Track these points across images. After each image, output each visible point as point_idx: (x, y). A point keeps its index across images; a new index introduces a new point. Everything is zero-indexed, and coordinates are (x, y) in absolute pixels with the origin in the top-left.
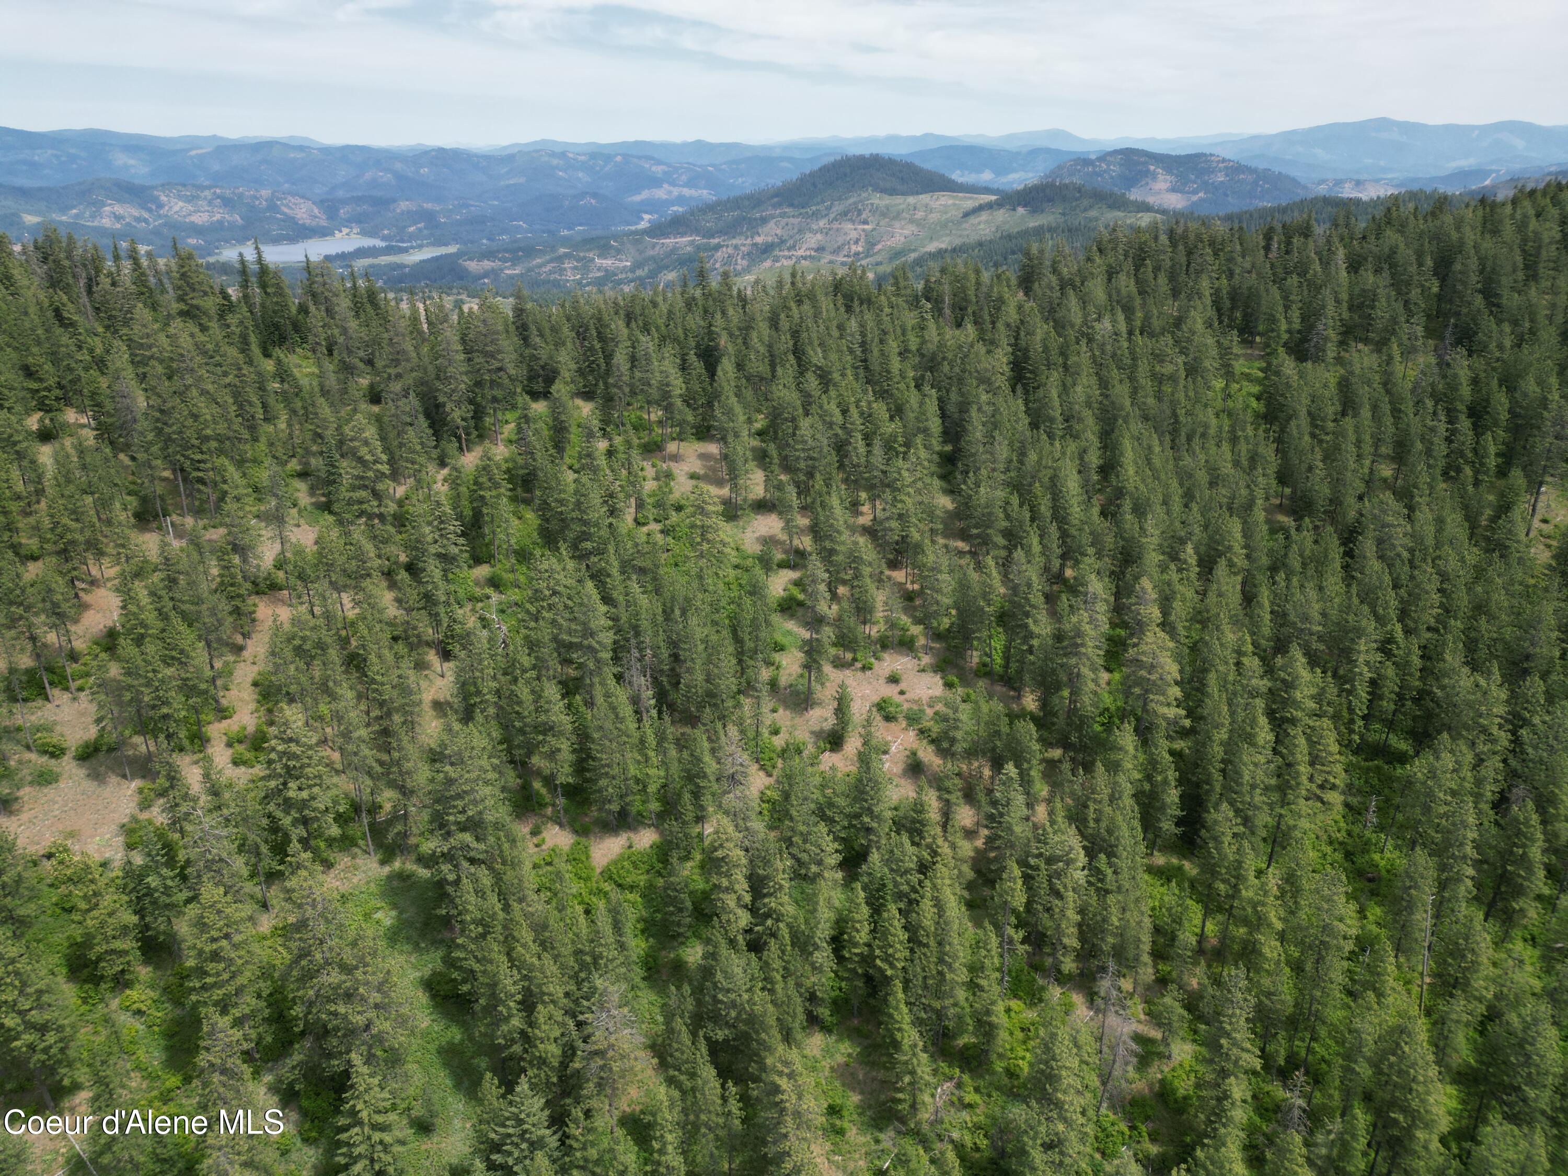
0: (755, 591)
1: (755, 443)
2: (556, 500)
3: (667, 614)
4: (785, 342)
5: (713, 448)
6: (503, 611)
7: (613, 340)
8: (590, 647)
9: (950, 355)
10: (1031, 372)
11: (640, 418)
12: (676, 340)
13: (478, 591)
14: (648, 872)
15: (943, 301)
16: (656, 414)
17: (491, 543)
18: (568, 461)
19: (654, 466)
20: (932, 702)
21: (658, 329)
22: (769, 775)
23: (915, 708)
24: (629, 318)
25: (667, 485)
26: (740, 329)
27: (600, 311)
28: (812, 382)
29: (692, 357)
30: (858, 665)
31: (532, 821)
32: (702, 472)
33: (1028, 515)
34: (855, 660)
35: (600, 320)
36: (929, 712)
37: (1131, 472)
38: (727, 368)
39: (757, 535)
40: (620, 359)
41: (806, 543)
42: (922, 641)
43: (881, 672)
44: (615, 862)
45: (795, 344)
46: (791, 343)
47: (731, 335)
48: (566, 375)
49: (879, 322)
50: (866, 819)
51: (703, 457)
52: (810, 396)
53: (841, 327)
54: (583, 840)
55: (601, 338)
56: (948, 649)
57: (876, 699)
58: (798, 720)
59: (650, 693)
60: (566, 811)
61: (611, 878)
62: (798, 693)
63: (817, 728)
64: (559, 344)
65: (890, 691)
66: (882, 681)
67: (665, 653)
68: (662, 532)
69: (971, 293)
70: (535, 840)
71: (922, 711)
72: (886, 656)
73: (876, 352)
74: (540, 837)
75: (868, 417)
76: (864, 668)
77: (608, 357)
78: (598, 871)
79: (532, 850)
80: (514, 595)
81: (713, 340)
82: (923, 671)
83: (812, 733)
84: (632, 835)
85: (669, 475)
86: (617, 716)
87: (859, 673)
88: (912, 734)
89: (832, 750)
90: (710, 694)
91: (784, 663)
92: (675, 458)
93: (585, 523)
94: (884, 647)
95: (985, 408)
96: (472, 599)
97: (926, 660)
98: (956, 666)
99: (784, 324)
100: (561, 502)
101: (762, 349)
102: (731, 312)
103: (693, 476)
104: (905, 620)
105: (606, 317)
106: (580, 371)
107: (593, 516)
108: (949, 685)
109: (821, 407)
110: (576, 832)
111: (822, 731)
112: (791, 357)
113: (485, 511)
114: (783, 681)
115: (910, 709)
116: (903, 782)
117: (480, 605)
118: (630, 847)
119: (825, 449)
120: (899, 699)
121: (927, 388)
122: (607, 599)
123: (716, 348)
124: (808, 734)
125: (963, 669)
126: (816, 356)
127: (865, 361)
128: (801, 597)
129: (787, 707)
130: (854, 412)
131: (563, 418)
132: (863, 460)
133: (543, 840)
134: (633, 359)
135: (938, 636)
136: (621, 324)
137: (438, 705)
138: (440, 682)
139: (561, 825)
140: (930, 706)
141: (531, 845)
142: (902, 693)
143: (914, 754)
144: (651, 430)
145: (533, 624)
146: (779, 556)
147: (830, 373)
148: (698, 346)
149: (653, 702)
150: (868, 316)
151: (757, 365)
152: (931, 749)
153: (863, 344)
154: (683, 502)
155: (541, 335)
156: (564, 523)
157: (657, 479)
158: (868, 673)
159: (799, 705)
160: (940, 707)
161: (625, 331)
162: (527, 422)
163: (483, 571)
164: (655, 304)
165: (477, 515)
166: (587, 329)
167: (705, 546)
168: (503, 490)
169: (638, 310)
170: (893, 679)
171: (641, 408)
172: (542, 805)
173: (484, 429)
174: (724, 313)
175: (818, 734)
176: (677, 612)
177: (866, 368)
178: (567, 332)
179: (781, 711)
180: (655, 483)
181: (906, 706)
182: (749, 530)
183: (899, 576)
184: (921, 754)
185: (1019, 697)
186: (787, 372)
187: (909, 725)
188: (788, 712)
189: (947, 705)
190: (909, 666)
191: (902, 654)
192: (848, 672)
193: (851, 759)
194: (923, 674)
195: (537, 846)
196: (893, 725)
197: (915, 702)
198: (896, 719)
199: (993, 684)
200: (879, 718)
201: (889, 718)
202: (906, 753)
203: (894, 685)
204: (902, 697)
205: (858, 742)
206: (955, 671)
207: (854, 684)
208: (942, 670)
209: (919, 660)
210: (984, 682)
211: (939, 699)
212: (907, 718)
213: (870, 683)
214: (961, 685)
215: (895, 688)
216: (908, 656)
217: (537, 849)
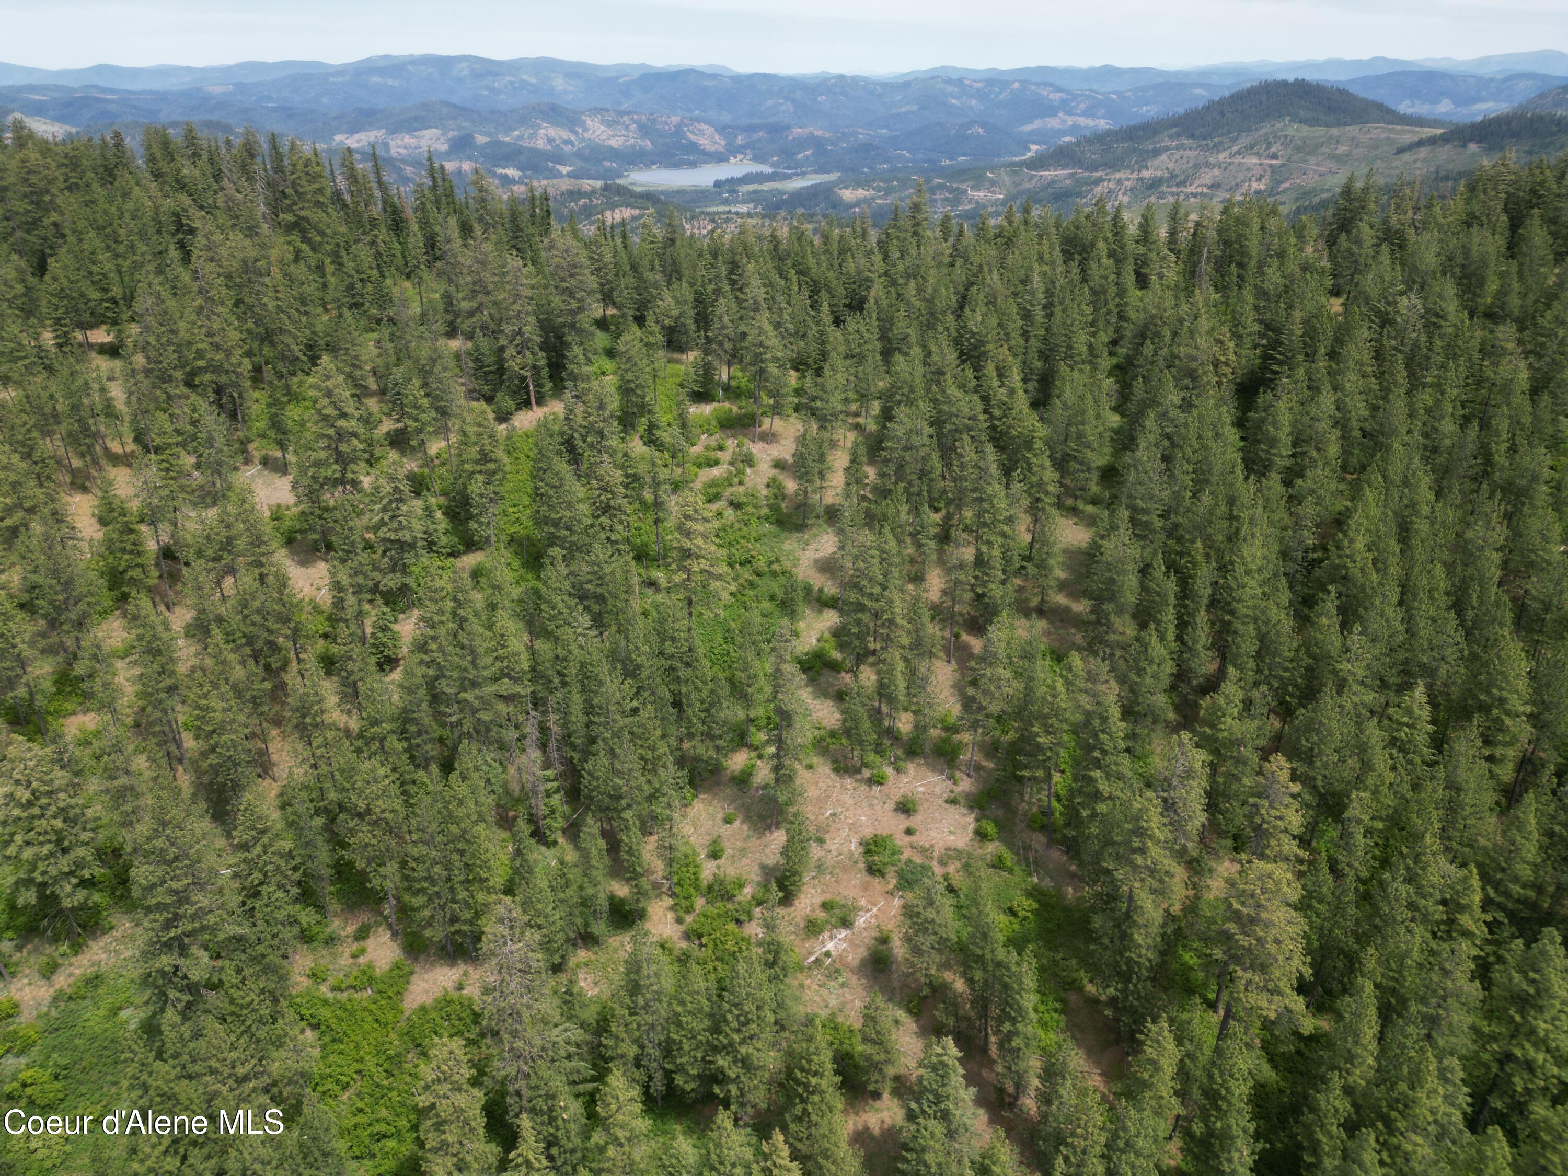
19: (739, 445)
20: (951, 854)
22: (679, 921)
23: (918, 860)
25: (740, 473)
30: (867, 773)
31: (364, 917)
32: (791, 460)
34: (863, 764)
36: (937, 871)
37: (1360, 545)
39: (819, 555)
42: (970, 754)
43: (893, 792)
44: (426, 1010)
54: (408, 962)
56: (1001, 773)
57: (868, 832)
58: (754, 842)
62: (766, 801)
63: (771, 862)
65: (893, 825)
66: (890, 805)
70: (355, 947)
71: (927, 868)
72: (911, 767)
74: (363, 944)
76: (872, 781)
78: (407, 1014)
79: (345, 961)
82: (953, 802)
83: (763, 867)
84: (469, 969)
85: (748, 461)
87: (864, 788)
88: (896, 904)
92: (768, 437)
94: (912, 753)
97: (966, 785)
98: (1004, 806)
103: (778, 464)
108: (981, 835)
110: (406, 948)
111: (776, 868)
114: (758, 777)
115: (909, 861)
116: (854, 980)
118: (459, 988)
120: (901, 840)
124: (756, 867)
125: (1012, 810)
128: (835, 655)
129: (747, 818)
133: (364, 950)
135: (995, 751)
139: (394, 933)
140: (942, 863)
141: (347, 954)
142: (909, 832)
143: (885, 939)
146: (831, 591)
154: (748, 500)
157: (733, 463)
158: (876, 789)
159: (764, 819)
160: (955, 867)
170: (905, 808)
175: (769, 871)
179: (737, 824)
180: (727, 469)
181: (906, 854)
182: (813, 546)
184: (894, 943)
187: (899, 887)
188: (745, 827)
189: (966, 867)
190: (937, 790)
191: (934, 770)
192: (849, 782)
193: (797, 925)
194: (952, 808)
195: (354, 956)
196: (876, 881)
197: (924, 851)
198: (883, 875)
199: (1049, 846)
200: (862, 866)
201: (873, 870)
202: (875, 934)
203: (902, 817)
204: (908, 839)
205: (818, 900)
206: (1000, 812)
207: (851, 802)
208: (981, 808)
209: (955, 783)
210: (1038, 840)
211: (958, 854)
212: (901, 875)
213: (871, 806)
214: (1000, 839)
215: (903, 822)
216: (942, 773)
217: (351, 961)
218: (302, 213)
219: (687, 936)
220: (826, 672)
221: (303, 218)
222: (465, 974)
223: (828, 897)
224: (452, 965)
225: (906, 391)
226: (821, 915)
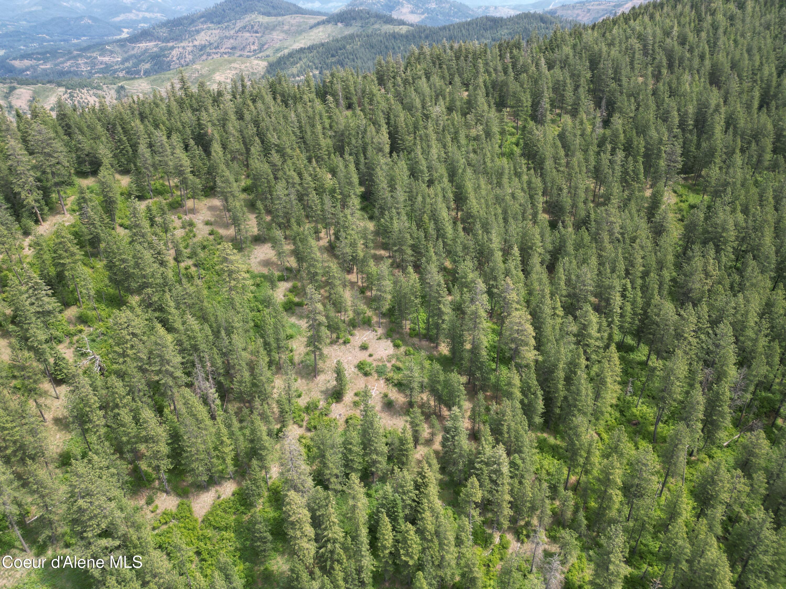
0: (267, 302)
1: (244, 196)
2: (119, 260)
3: (217, 334)
4: (251, 130)
5: (217, 202)
6: (93, 341)
7: (135, 134)
8: (167, 371)
9: (353, 132)
10: (401, 140)
11: (163, 185)
12: (177, 130)
13: (71, 328)
14: (235, 513)
15: (338, 95)
16: (174, 181)
17: (75, 290)
18: (119, 221)
19: (179, 218)
20: (390, 357)
21: (164, 124)
22: (301, 426)
23: (380, 364)
24: (143, 117)
25: (191, 231)
26: (218, 120)
27: (121, 113)
28: (275, 157)
29: (192, 142)
30: (341, 341)
31: (146, 494)
32: (213, 220)
33: (423, 235)
34: (338, 338)
35: (122, 119)
36: (389, 365)
37: (474, 203)
38: (216, 147)
39: (258, 260)
40: (143, 148)
41: (292, 262)
42: (375, 319)
43: (355, 343)
44: (211, 513)
45: (257, 131)
46: (255, 129)
47: (214, 125)
48: (106, 161)
49: (307, 112)
50: (374, 457)
51: (211, 208)
52: (275, 165)
53: (285, 117)
54: (185, 501)
55: (125, 131)
56: (391, 322)
57: (356, 362)
58: (311, 385)
59: (213, 390)
60: (169, 481)
61: (210, 525)
62: (308, 366)
63: (324, 389)
64: (96, 138)
65: (363, 356)
66: (357, 349)
67: (219, 362)
68: (195, 265)
69: (352, 89)
70: (151, 508)
71: (385, 366)
72: (356, 332)
73: (309, 133)
74: (153, 505)
75: (315, 178)
76: (345, 343)
77: (134, 147)
78: (200, 520)
79: (150, 516)
80: (100, 327)
81: (203, 129)
82: (380, 338)
83: (322, 392)
84: (218, 488)
85: (191, 224)
86: (197, 420)
87: (343, 347)
88: (382, 382)
89: (337, 402)
90: (254, 385)
91: (295, 347)
92: (193, 211)
93: (144, 277)
94: (354, 327)
95: (384, 167)
96: (69, 335)
97: (380, 331)
98: (398, 333)
99: (247, 117)
100: (123, 261)
101: (236, 134)
102: (211, 110)
103: (207, 223)
104: (363, 307)
105: (125, 117)
106: (115, 156)
107: (149, 271)
108: (397, 346)
109: (285, 174)
110: (179, 495)
111: (327, 390)
112: (257, 138)
113: (67, 273)
114: (297, 359)
115: (378, 366)
116: (383, 415)
117: (76, 338)
118: (219, 497)
119: (294, 202)
120: (369, 360)
121: (347, 156)
122: (170, 329)
123: (206, 134)
124: (319, 394)
125: (402, 334)
126: (273, 138)
127: (303, 138)
128: (296, 300)
129: (302, 377)
130: (306, 175)
131: (111, 195)
132: (319, 207)
133: (157, 507)
134: (151, 146)
135: (384, 315)
136: (138, 122)
137: (57, 421)
138: (57, 403)
139: (167, 492)
140: (389, 362)
141: (148, 512)
142: (371, 355)
143: (386, 396)
144: (172, 193)
145: (121, 360)
146: (277, 274)
147: (284, 149)
148: (193, 132)
149: (216, 396)
150: (300, 109)
151: (236, 145)
152: (395, 390)
153: (300, 127)
154: (205, 243)
155: (83, 133)
156: (128, 276)
157: (183, 227)
158: (348, 345)
159: (309, 374)
160: (394, 361)
161: (142, 127)
162: (85, 201)
163: (72, 312)
164: (157, 106)
165: (60, 276)
166: (114, 125)
167: (233, 283)
168: (77, 257)
169: (147, 111)
170: (364, 348)
171: (162, 177)
172: (150, 481)
173: (53, 203)
174: (206, 110)
175: (325, 392)
176: (223, 333)
177: (305, 142)
178: (99, 128)
179: (299, 380)
180: (183, 231)
181: (375, 364)
182: (252, 257)
183: (353, 277)
184: (390, 395)
185: (437, 347)
186: (256, 149)
187: (379, 376)
188: (304, 381)
189: (398, 359)
190: (371, 337)
191: (365, 330)
192: (335, 347)
193: (350, 406)
194: (380, 341)
195: (152, 512)
196: (369, 378)
197: (379, 360)
198: (370, 374)
199: (420, 341)
200: (360, 375)
201: (366, 374)
202: (382, 395)
203: (365, 351)
204: (371, 358)
205: (352, 394)
206: (398, 336)
207: (341, 354)
208: (391, 337)
209: (376, 332)
210: (416, 340)
211: (392, 356)
212: (377, 372)
213: (350, 352)
214: (403, 345)
215: (366, 353)
216: (369, 330)
217: (153, 514)
219: (309, 430)
220: (296, 308)
222: (217, 491)
223: (356, 391)
224: (207, 491)
226: (357, 399)
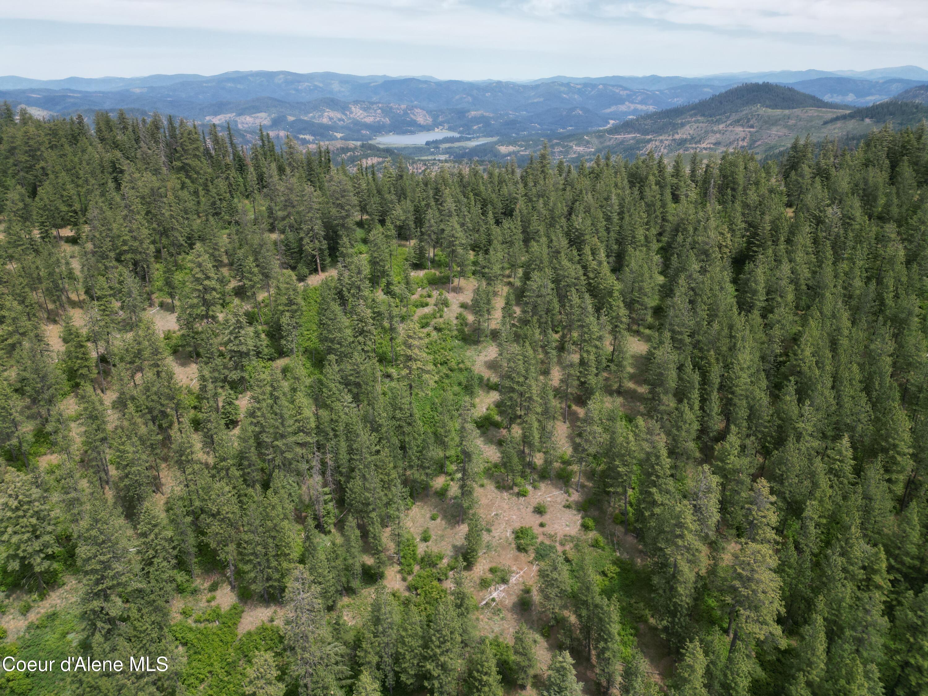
19: (440, 294)
20: (567, 538)
22: (404, 580)
23: (547, 542)
25: (441, 310)
30: (516, 489)
31: (214, 578)
32: (470, 303)
34: (514, 484)
36: (559, 549)
42: (578, 478)
43: (532, 501)
44: (252, 633)
54: (241, 605)
57: (517, 526)
58: (449, 531)
63: (459, 543)
65: (532, 521)
66: (531, 509)
70: (209, 595)
71: (553, 547)
72: (543, 486)
74: (213, 594)
76: (519, 494)
78: (238, 637)
79: (203, 604)
82: (568, 507)
83: (454, 547)
85: (446, 303)
87: (515, 498)
88: (534, 569)
89: (464, 568)
92: (457, 290)
94: (543, 478)
97: (575, 496)
98: (599, 509)
103: (463, 306)
108: (585, 527)
110: (240, 596)
111: (462, 547)
114: (451, 492)
115: (542, 543)
116: (509, 615)
118: (271, 621)
120: (537, 530)
124: (450, 547)
125: (603, 512)
128: (497, 418)
129: (445, 517)
133: (214, 598)
139: (232, 587)
140: (562, 544)
141: (204, 600)
142: (542, 525)
143: (527, 591)
154: (445, 326)
157: (436, 305)
158: (522, 499)
159: (455, 517)
160: (569, 547)
163: (282, 363)
170: (539, 511)
175: (458, 549)
179: (439, 520)
180: (433, 308)
181: (540, 539)
182: (482, 354)
184: (533, 593)
187: (536, 559)
188: (443, 522)
189: (576, 547)
190: (559, 500)
191: (556, 487)
192: (505, 495)
193: (475, 582)
194: (567, 511)
195: (208, 601)
196: (522, 555)
197: (551, 537)
198: (526, 551)
199: (626, 533)
200: (513, 546)
201: (520, 549)
202: (522, 587)
203: (538, 516)
204: (541, 529)
205: (487, 567)
206: (596, 513)
207: (506, 507)
208: (585, 510)
209: (569, 496)
210: (619, 530)
211: (572, 538)
212: (537, 552)
213: (519, 509)
214: (596, 529)
215: (538, 519)
216: (561, 489)
217: (207, 604)
218: (186, 161)
219: (409, 589)
220: (491, 428)
221: (187, 164)
222: (275, 612)
223: (493, 565)
224: (267, 607)
225: (538, 263)
226: (489, 576)
